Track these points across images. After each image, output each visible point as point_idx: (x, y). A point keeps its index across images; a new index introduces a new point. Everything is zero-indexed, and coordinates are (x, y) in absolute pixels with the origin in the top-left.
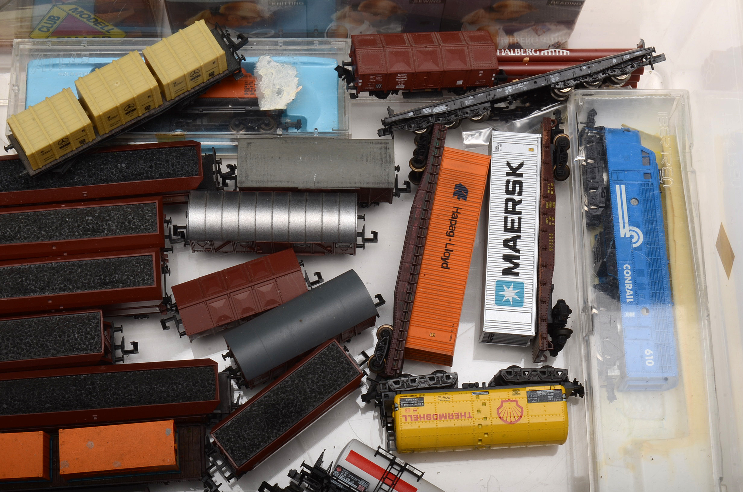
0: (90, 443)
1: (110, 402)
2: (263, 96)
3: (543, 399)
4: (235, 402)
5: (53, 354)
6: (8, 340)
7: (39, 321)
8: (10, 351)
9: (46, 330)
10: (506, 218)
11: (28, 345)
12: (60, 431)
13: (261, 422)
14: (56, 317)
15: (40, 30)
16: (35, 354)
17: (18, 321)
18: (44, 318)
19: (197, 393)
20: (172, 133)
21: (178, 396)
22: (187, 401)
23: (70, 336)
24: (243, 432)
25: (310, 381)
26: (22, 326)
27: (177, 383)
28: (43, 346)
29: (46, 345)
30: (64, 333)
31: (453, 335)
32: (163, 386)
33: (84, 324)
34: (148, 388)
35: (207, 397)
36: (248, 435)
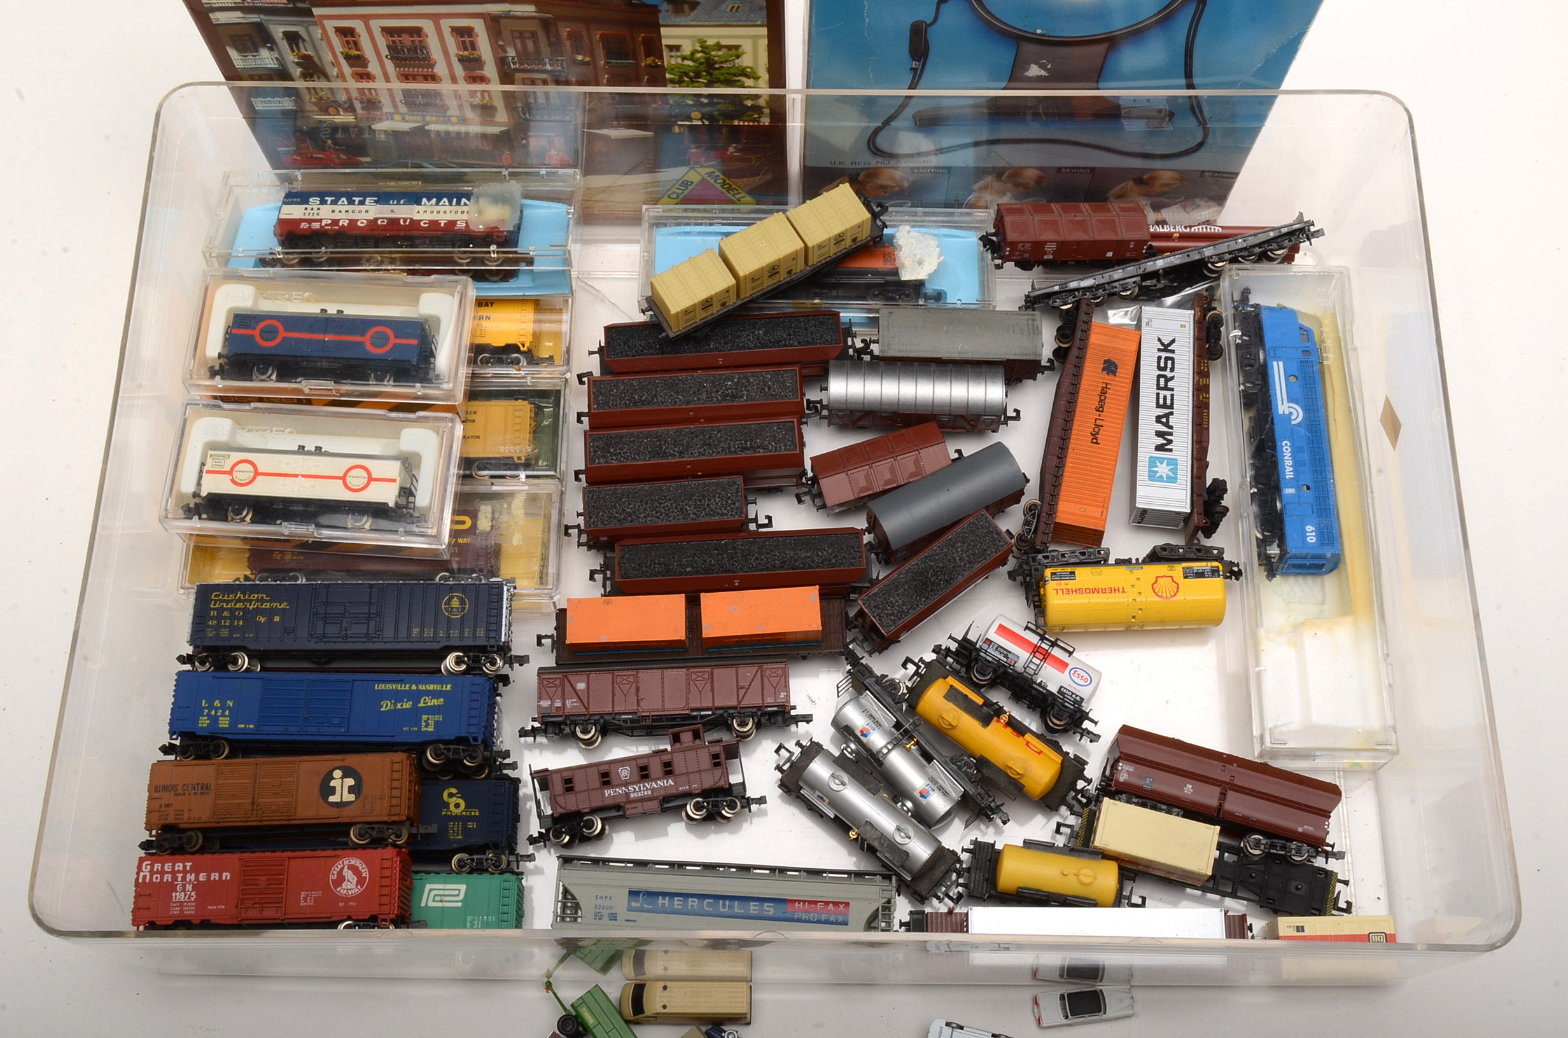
0: (733, 607)
1: (752, 567)
2: (903, 265)
3: (1200, 575)
4: (874, 577)
5: (692, 519)
6: (646, 503)
7: (677, 486)
8: (648, 515)
9: (686, 494)
10: (1158, 394)
11: (667, 509)
12: (702, 595)
13: (910, 589)
14: (695, 482)
15: (669, 197)
16: (674, 518)
17: (656, 485)
18: (683, 483)
19: (842, 560)
20: (811, 301)
21: (822, 562)
22: (831, 567)
23: (711, 500)
24: (892, 599)
25: (959, 550)
26: (660, 490)
27: (822, 549)
28: (682, 510)
29: (686, 509)
30: (705, 497)
31: (1105, 510)
32: (807, 552)
33: (724, 489)
34: (792, 553)
35: (852, 564)
36: (897, 601)
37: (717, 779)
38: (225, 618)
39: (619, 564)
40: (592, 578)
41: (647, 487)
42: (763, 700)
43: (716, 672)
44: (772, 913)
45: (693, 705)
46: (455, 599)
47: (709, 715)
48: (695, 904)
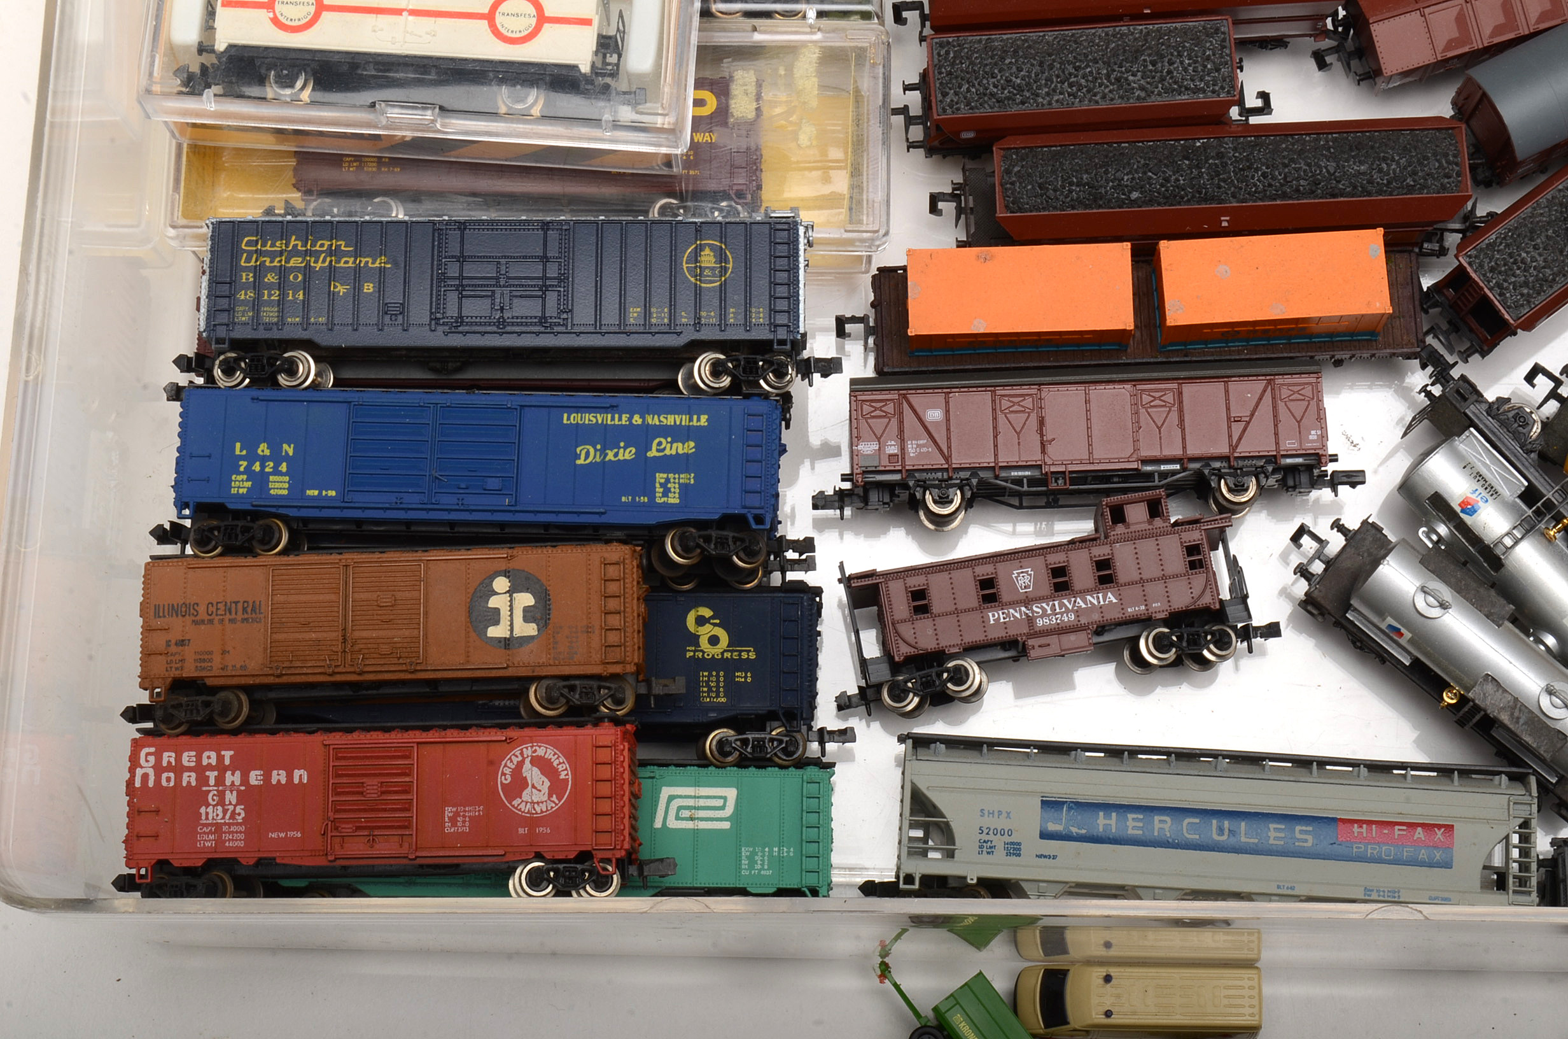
0: (1222, 268)
1: (1256, 192)
5: (1139, 98)
6: (1051, 67)
7: (1107, 34)
8: (1054, 90)
9: (1125, 51)
11: (1090, 78)
12: (1163, 245)
13: (1557, 236)
14: (1140, 27)
16: (1104, 97)
17: (1067, 32)
18: (1117, 29)
19: (1426, 180)
21: (1389, 182)
22: (1406, 194)
23: (1173, 63)
24: (1524, 255)
26: (1076, 42)
27: (1388, 158)
28: (1119, 81)
29: (1126, 79)
30: (1162, 57)
32: (1362, 163)
33: (1198, 42)
34: (1332, 166)
35: (1443, 188)
36: (1533, 259)
37: (1197, 592)
38: (270, 287)
39: (1002, 185)
40: (934, 209)
41: (1050, 35)
42: (1277, 443)
43: (1188, 389)
44: (1309, 844)
45: (1146, 453)
46: (707, 251)
47: (1174, 473)
48: (1167, 826)
